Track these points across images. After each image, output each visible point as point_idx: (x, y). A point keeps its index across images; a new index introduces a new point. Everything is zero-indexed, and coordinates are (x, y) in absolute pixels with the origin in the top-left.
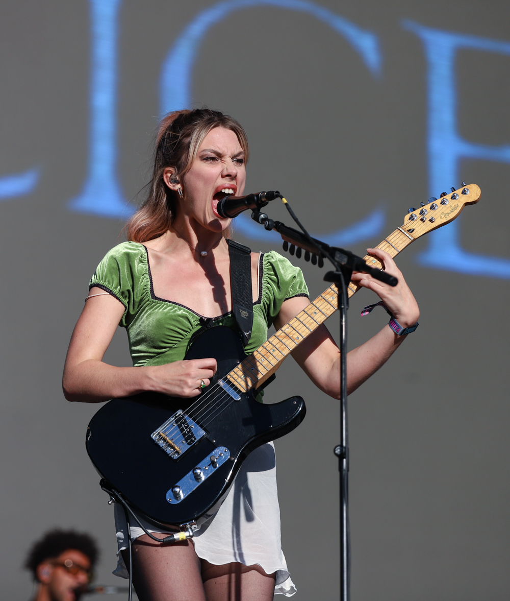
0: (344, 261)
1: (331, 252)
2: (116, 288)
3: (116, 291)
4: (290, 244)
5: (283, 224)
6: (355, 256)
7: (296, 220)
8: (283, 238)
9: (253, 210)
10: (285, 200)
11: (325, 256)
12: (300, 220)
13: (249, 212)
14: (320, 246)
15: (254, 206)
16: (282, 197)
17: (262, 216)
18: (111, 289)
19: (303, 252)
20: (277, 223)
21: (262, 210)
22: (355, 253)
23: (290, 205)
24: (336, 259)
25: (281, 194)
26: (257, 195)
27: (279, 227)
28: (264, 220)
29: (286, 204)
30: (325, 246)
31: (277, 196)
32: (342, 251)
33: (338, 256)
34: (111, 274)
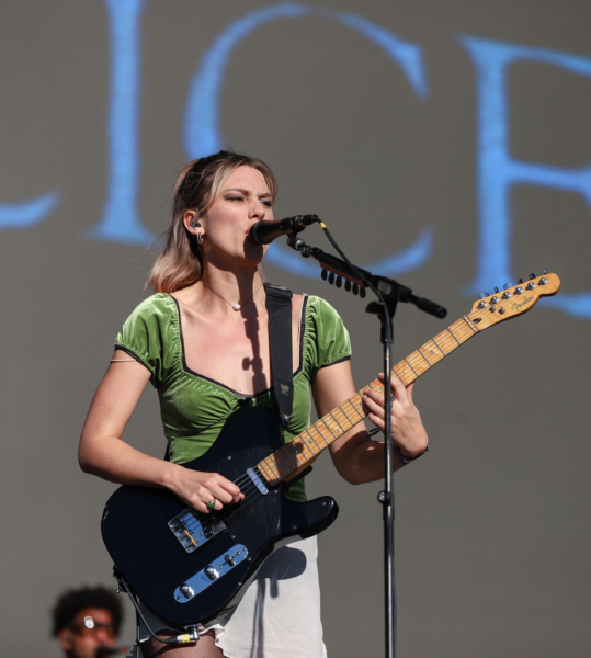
0: (388, 290)
1: (374, 281)
2: (144, 354)
3: (144, 358)
4: (329, 273)
5: (321, 251)
6: (399, 285)
7: (335, 246)
8: (322, 266)
9: (289, 235)
10: (323, 225)
11: (366, 285)
12: (339, 246)
13: (285, 238)
14: (362, 275)
15: (290, 231)
16: (320, 222)
17: (299, 242)
18: (139, 355)
19: (344, 280)
20: (315, 249)
21: (299, 235)
22: (399, 281)
23: (330, 230)
24: (380, 288)
25: (320, 217)
26: (293, 219)
27: (317, 253)
28: (301, 246)
29: (325, 229)
30: (367, 275)
31: (315, 220)
32: (385, 280)
33: (381, 285)
34: (139, 338)
